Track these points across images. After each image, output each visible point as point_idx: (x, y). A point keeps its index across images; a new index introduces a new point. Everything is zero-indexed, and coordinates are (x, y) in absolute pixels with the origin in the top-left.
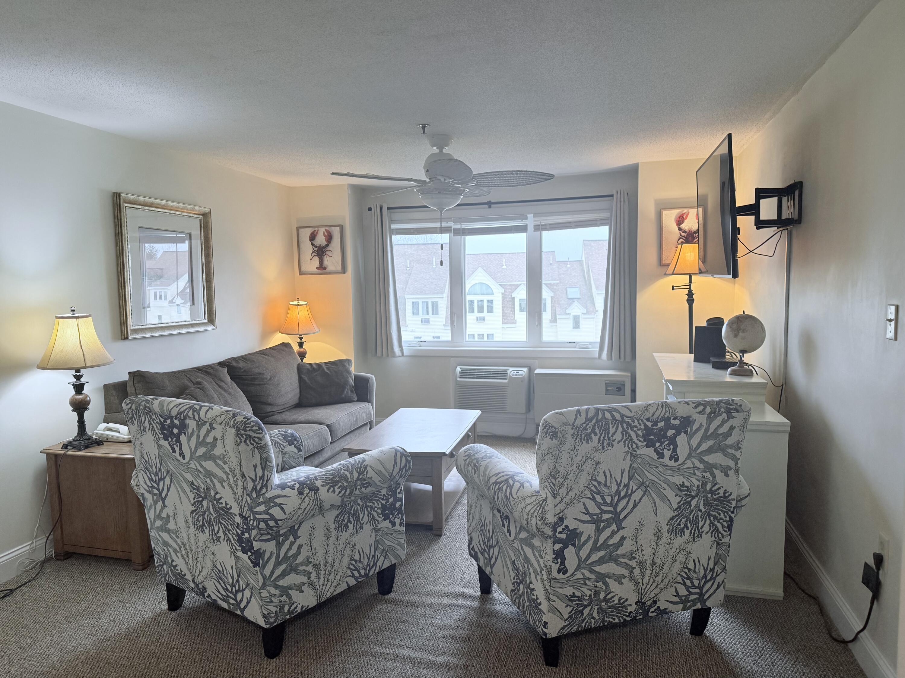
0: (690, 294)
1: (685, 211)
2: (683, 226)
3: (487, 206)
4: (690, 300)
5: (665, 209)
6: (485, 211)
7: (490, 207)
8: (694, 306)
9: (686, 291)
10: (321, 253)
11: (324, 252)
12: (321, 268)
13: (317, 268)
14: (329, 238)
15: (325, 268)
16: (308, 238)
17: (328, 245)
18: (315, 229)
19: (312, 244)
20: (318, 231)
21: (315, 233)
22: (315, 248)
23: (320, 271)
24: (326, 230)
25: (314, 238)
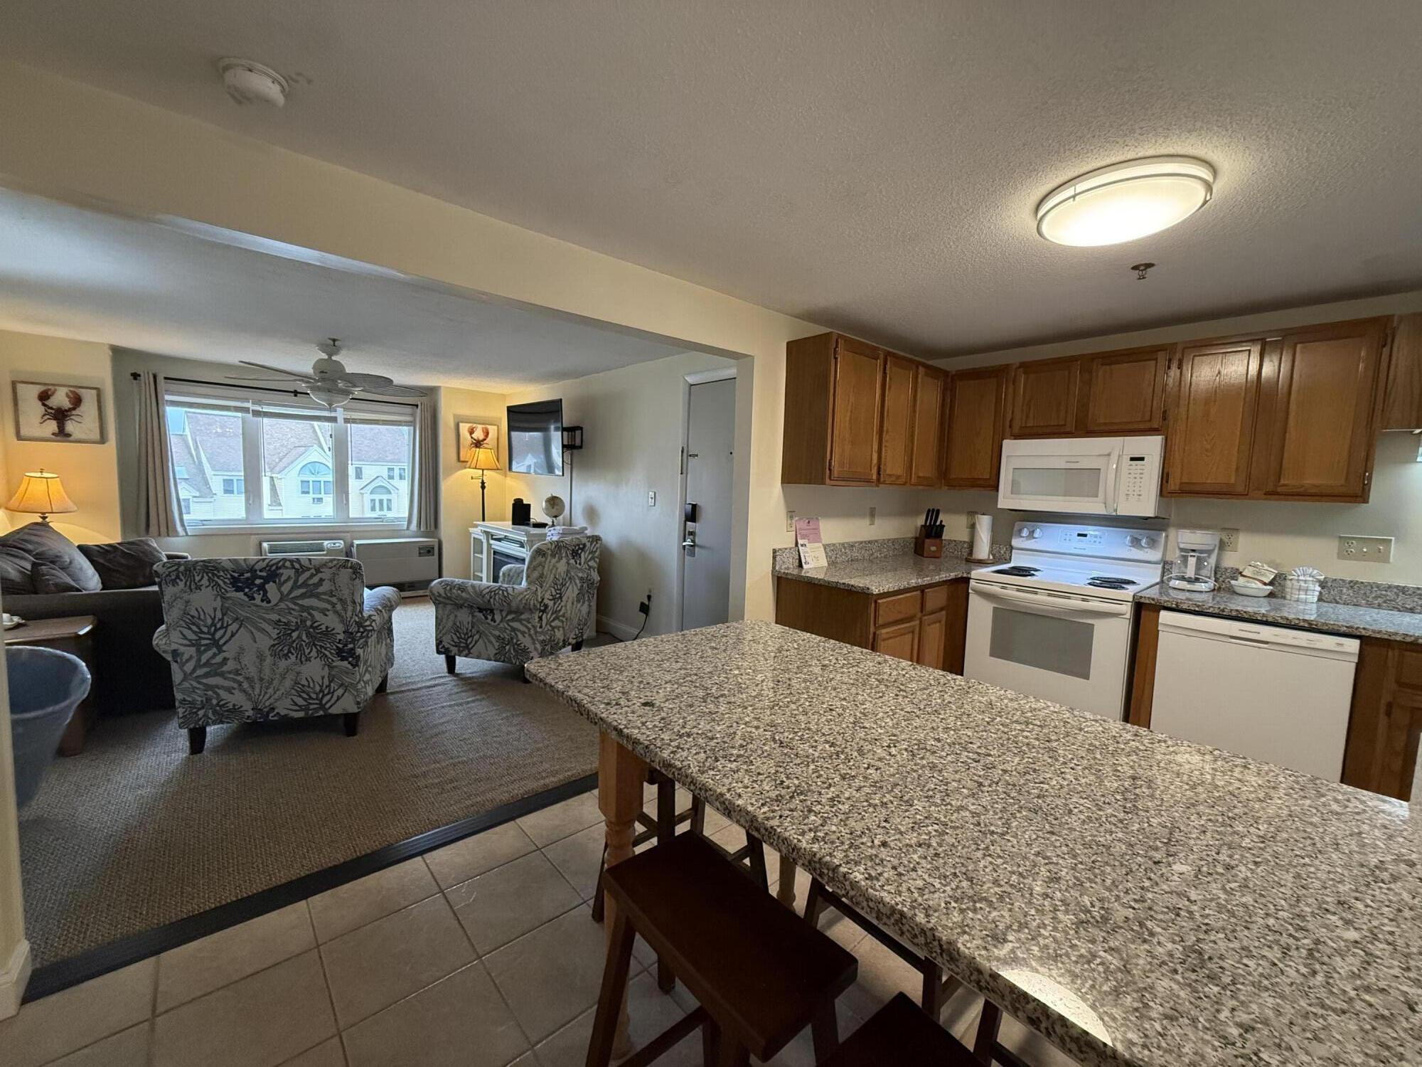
0: (483, 483)
1: (474, 425)
2: (473, 436)
3: (292, 394)
4: (483, 487)
5: (462, 422)
6: (291, 397)
7: (296, 396)
8: (485, 491)
9: (480, 481)
10: (60, 416)
11: (67, 416)
12: (62, 434)
13: (53, 434)
14: (77, 401)
15: (69, 435)
16: (37, 396)
17: (74, 409)
18: (50, 387)
19: (44, 405)
20: (56, 390)
21: (49, 393)
22: (50, 411)
23: (58, 438)
24: (71, 391)
25: (49, 398)
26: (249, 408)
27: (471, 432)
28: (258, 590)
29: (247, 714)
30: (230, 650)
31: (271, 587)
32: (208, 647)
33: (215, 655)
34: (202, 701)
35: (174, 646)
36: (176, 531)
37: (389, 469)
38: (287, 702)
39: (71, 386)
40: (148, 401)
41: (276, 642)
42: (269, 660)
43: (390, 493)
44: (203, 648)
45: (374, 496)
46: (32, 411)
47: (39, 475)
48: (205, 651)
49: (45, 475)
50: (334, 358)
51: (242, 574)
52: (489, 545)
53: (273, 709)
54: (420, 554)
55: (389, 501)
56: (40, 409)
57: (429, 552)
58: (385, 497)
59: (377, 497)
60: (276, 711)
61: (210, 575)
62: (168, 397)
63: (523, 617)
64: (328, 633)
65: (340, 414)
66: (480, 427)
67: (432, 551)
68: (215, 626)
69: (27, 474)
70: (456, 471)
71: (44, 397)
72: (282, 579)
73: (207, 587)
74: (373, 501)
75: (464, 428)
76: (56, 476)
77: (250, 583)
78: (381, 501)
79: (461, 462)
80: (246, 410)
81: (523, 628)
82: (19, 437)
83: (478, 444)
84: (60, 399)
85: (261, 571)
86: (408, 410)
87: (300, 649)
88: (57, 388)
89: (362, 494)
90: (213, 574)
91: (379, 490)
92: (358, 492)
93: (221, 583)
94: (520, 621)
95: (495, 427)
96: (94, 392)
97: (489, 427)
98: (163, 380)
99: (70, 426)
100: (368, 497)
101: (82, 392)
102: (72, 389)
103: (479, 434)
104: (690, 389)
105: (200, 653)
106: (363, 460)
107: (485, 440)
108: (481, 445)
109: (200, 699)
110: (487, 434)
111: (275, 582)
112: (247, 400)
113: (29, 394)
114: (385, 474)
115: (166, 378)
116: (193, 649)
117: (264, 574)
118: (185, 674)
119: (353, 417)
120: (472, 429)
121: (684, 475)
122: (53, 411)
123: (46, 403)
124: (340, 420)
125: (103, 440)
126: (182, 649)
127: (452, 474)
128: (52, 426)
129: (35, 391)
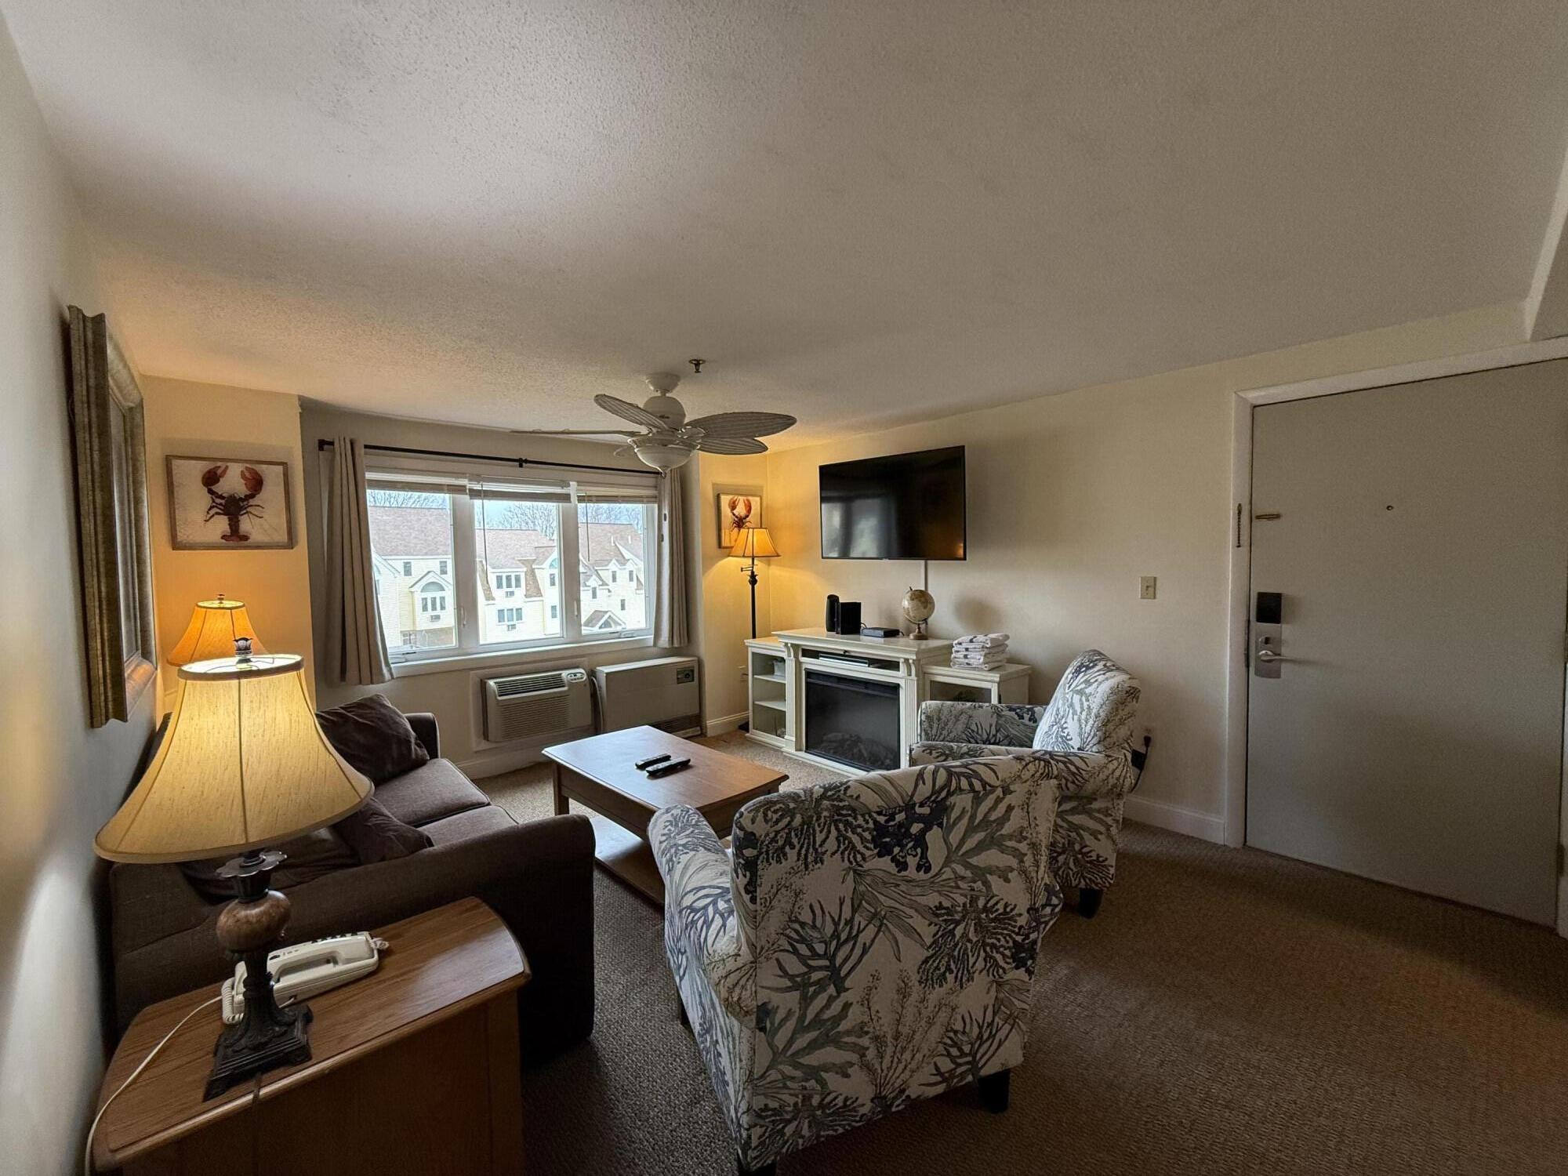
10: (233, 508)
11: (241, 509)
12: (236, 537)
13: (223, 537)
14: (256, 484)
15: (246, 538)
16: (199, 479)
17: (252, 496)
18: (219, 464)
19: (211, 492)
20: (227, 467)
21: (219, 472)
22: (218, 501)
23: (231, 543)
24: (247, 468)
25: (217, 481)
26: (465, 486)
27: (733, 507)
28: (914, 847)
29: (862, 1111)
30: (856, 983)
31: (934, 836)
32: (821, 985)
33: (831, 1000)
34: (796, 1104)
35: (763, 996)
36: (382, 675)
37: (441, 562)
38: (926, 1074)
39: (246, 461)
40: (345, 482)
41: (931, 952)
42: (916, 991)
43: (444, 590)
44: (812, 989)
45: (424, 595)
46: (195, 500)
47: (216, 604)
48: (816, 994)
49: (227, 604)
50: (668, 395)
51: (892, 817)
52: (798, 664)
53: (902, 1091)
54: (679, 681)
55: (443, 599)
56: (205, 499)
57: (687, 676)
58: (438, 595)
59: (429, 595)
60: (907, 1093)
61: (841, 826)
62: (369, 475)
63: (1096, 805)
64: (1006, 917)
65: (573, 489)
66: (741, 498)
67: (691, 675)
68: (838, 938)
69: (200, 604)
70: (717, 562)
71: (211, 479)
72: (953, 816)
73: (833, 854)
74: (425, 600)
75: (725, 500)
76: (241, 604)
77: (901, 834)
78: (434, 600)
79: (723, 549)
80: (460, 489)
81: (1092, 824)
82: (176, 545)
83: (740, 523)
84: (233, 483)
85: (922, 805)
86: (650, 480)
87: (962, 960)
88: (229, 464)
89: (412, 592)
90: (847, 824)
91: (432, 587)
92: (407, 590)
93: (855, 839)
94: (1089, 813)
95: (758, 499)
96: (280, 468)
97: (750, 498)
98: (363, 450)
99: (246, 524)
100: (419, 596)
101: (263, 469)
102: (248, 465)
103: (740, 510)
104: (1253, 410)
105: (806, 1001)
106: (412, 555)
107: (747, 516)
108: (743, 524)
109: (791, 1100)
110: (749, 508)
111: (940, 825)
112: (462, 475)
113: (190, 475)
114: (437, 568)
115: (366, 447)
116: (796, 994)
117: (926, 810)
118: (774, 1054)
119: (589, 493)
120: (734, 502)
121: (1245, 549)
122: (223, 502)
123: (214, 488)
124: (574, 499)
125: (291, 543)
126: (776, 999)
127: (713, 565)
128: (222, 524)
129: (199, 468)
